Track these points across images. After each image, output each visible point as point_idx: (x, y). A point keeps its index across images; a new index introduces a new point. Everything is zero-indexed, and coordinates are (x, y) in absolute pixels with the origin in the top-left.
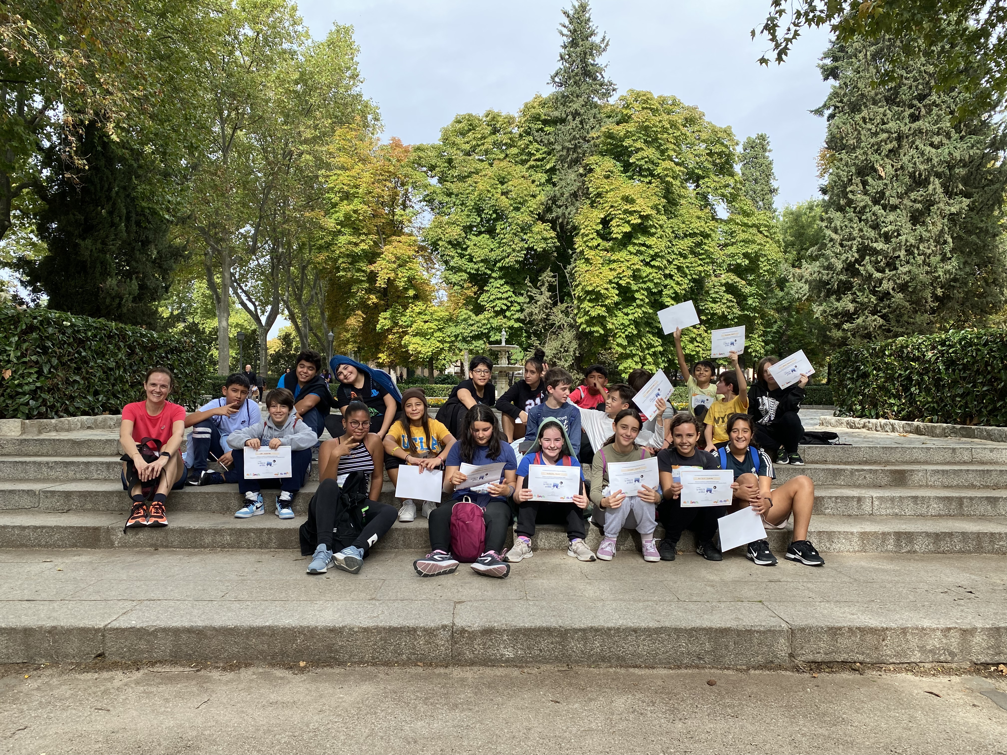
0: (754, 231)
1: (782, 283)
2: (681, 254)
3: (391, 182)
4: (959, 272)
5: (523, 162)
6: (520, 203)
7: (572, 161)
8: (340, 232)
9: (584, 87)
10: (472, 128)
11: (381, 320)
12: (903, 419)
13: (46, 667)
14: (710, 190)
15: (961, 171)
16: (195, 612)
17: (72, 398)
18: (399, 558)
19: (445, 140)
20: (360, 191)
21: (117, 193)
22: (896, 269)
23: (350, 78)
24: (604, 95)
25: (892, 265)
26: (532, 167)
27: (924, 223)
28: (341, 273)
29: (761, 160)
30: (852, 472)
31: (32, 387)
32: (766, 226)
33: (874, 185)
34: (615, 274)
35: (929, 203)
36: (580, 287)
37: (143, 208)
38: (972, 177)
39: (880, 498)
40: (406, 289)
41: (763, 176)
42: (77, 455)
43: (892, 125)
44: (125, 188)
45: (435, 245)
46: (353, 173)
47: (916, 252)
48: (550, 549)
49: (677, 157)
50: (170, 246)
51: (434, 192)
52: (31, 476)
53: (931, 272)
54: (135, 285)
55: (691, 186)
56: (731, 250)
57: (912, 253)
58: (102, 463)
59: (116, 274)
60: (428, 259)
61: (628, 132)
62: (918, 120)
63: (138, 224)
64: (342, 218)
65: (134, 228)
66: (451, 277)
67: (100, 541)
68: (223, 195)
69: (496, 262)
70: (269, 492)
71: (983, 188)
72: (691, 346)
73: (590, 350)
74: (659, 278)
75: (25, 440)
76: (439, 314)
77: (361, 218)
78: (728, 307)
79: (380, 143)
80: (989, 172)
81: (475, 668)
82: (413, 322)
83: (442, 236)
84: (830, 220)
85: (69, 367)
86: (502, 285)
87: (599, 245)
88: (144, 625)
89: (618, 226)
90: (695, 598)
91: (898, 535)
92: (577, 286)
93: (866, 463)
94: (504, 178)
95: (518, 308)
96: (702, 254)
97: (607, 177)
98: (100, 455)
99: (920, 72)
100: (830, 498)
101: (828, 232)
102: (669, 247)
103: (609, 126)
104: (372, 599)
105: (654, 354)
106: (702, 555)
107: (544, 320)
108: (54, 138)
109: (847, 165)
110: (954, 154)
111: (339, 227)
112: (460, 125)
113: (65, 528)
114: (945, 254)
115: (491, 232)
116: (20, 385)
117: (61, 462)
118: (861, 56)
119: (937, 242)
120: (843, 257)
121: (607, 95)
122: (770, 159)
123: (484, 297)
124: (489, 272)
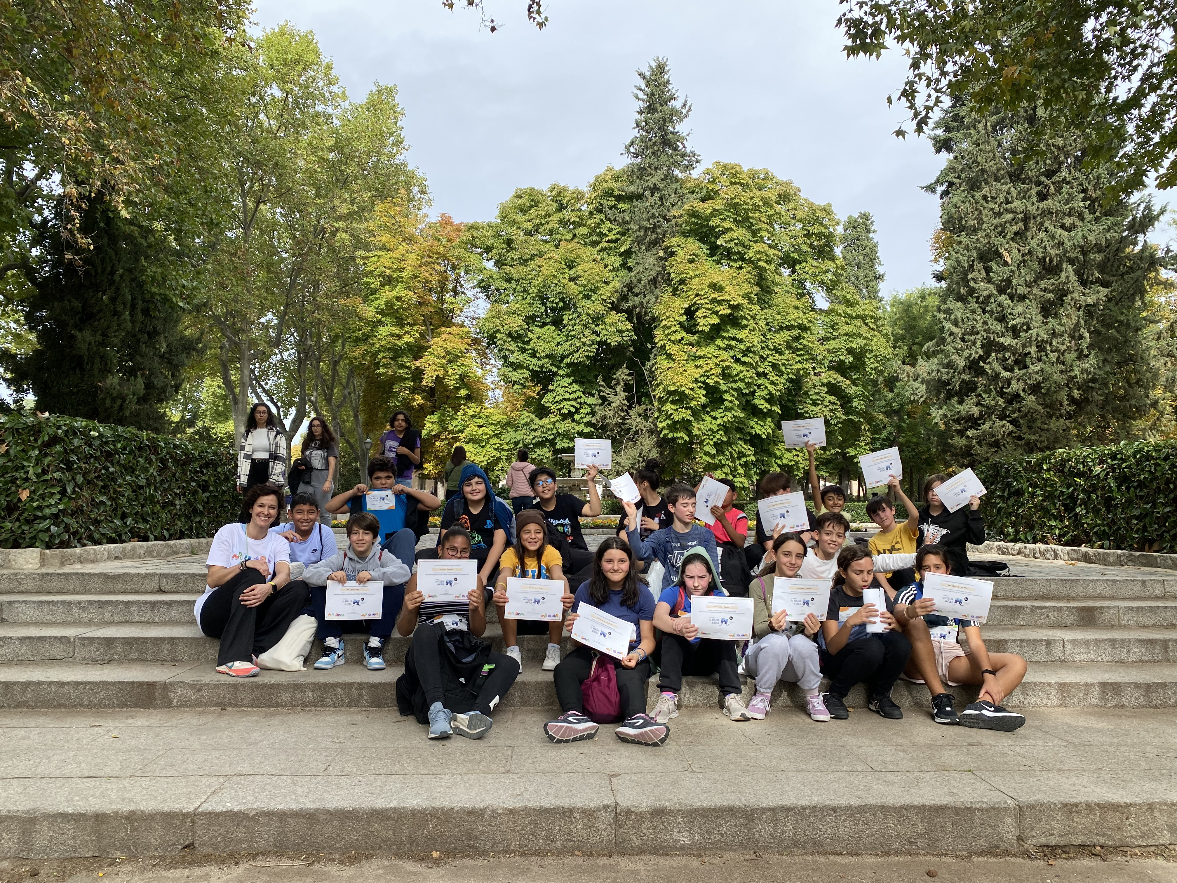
0: (859, 323)
1: (891, 382)
2: (776, 350)
3: (439, 264)
4: (1097, 371)
5: (594, 244)
6: (591, 290)
7: (650, 243)
8: (380, 322)
9: (663, 158)
10: (534, 204)
11: (428, 425)
12: (1066, 544)
13: (123, 861)
14: (808, 276)
15: (1097, 257)
16: (300, 790)
17: (97, 523)
18: (520, 718)
19: (504, 217)
20: (404, 275)
21: (121, 276)
22: (1026, 367)
23: (393, 145)
24: (686, 167)
25: (1021, 362)
26: (604, 249)
27: (1056, 316)
28: (381, 370)
29: (864, 243)
30: (1033, 609)
31: (54, 510)
32: (872, 317)
33: (999, 272)
34: (701, 371)
35: (1062, 293)
36: (661, 387)
37: (153, 295)
38: (1109, 264)
39: (1073, 642)
40: (457, 389)
41: (867, 259)
42: (110, 593)
43: (1018, 205)
44: (130, 271)
45: (492, 338)
46: (397, 254)
47: (1048, 348)
48: (696, 706)
49: (769, 239)
50: (182, 339)
51: (491, 277)
52: (59, 619)
53: (1066, 371)
54: (140, 384)
55: (786, 272)
56: (832, 344)
57: (1043, 349)
58: (146, 603)
59: (118, 371)
60: (482, 354)
61: (714, 210)
62: (1046, 199)
63: (146, 312)
64: (383, 307)
65: (140, 317)
66: (510, 374)
67: (155, 699)
68: (243, 279)
69: (563, 357)
70: (352, 637)
71: (1122, 275)
72: (788, 455)
73: (672, 459)
74: (751, 377)
75: (48, 574)
76: (495, 417)
77: (405, 306)
78: (831, 411)
79: (427, 220)
80: (1127, 257)
81: (646, 858)
82: (465, 427)
83: (500, 328)
84: (948, 312)
85: (96, 485)
86: (570, 384)
87: (682, 339)
88: (243, 808)
89: (705, 317)
90: (891, 768)
91: (1104, 686)
92: (658, 385)
93: (1043, 598)
94: (572, 261)
95: (589, 410)
96: (800, 349)
97: (691, 261)
98: (137, 592)
99: (1048, 145)
100: (1015, 641)
101: (948, 325)
102: (762, 342)
103: (693, 203)
104: (507, 772)
105: (745, 465)
106: (878, 712)
107: (619, 425)
108: (46, 212)
109: (967, 248)
110: (1089, 238)
111: (379, 317)
112: (523, 200)
113: (113, 684)
114: (1082, 351)
115: (557, 323)
116: (40, 508)
117: (96, 602)
118: (980, 126)
119: (1072, 337)
120: (966, 353)
121: (690, 166)
122: (875, 241)
123: (548, 398)
124: (555, 369)
